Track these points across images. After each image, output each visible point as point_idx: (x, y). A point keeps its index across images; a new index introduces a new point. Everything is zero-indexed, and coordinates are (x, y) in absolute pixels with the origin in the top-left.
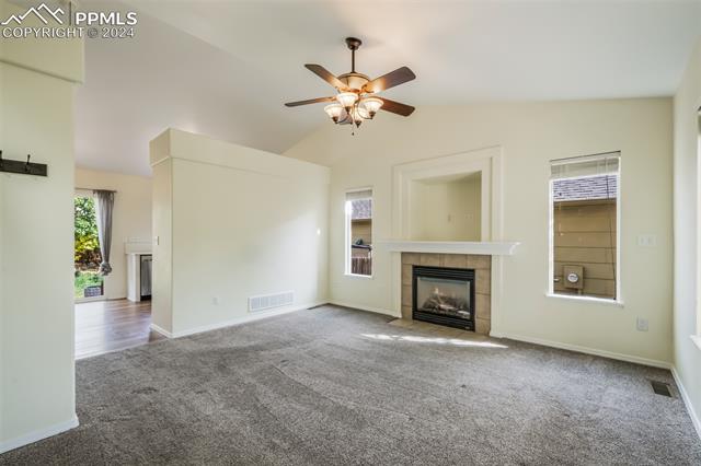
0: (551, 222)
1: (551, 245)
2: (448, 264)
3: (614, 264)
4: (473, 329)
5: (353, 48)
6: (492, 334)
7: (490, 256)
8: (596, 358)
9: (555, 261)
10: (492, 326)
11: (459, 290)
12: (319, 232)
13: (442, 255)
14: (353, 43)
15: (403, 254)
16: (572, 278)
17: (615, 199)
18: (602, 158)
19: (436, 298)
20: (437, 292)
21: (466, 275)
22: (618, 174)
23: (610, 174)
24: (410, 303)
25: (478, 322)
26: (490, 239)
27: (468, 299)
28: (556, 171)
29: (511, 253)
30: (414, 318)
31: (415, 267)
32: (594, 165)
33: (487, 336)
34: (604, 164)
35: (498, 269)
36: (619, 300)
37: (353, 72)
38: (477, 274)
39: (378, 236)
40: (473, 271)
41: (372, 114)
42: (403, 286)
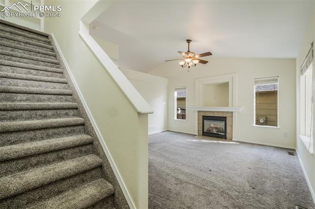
0: (255, 100)
1: (255, 108)
2: (216, 115)
3: (277, 115)
4: (226, 138)
5: (189, 43)
6: (233, 140)
7: (232, 112)
8: (270, 146)
9: (256, 115)
10: (233, 137)
11: (220, 125)
12: (164, 103)
13: (214, 112)
14: (189, 41)
15: (198, 111)
16: (262, 121)
17: (277, 91)
18: (272, 78)
19: (211, 128)
20: (212, 125)
21: (223, 119)
22: (278, 84)
23: (275, 84)
24: (201, 129)
25: (228, 136)
26: (232, 106)
27: (224, 127)
28: (256, 82)
29: (240, 111)
30: (203, 135)
31: (203, 116)
32: (269, 80)
33: (231, 140)
34: (273, 80)
35: (235, 116)
36: (278, 127)
37: (189, 51)
38: (227, 118)
39: (188, 105)
40: (226, 117)
41: (195, 65)
42: (198, 123)
